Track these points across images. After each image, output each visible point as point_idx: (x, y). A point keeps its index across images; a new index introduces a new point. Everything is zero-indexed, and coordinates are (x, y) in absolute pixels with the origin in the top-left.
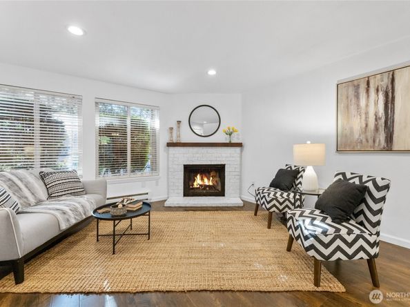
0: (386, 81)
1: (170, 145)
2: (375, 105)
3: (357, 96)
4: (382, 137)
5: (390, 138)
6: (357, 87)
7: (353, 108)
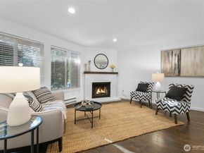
0: (178, 52)
1: (85, 73)
2: (174, 60)
3: (169, 57)
4: (177, 71)
5: (179, 72)
6: (168, 53)
7: (167, 61)
